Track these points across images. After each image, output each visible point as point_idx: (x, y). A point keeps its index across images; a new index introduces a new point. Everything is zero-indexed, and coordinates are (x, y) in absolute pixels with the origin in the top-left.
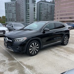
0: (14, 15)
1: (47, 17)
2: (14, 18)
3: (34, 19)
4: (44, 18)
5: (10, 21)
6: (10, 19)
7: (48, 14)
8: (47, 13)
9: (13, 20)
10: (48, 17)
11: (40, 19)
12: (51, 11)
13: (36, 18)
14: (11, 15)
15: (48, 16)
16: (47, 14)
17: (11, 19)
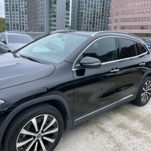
0: (23, 17)
1: (94, 23)
2: (23, 23)
3: (66, 26)
4: (87, 26)
5: (14, 28)
6: (14, 25)
7: (97, 18)
8: (94, 14)
9: (22, 27)
10: (96, 24)
11: (78, 26)
12: (103, 12)
13: (70, 25)
14: (18, 16)
15: (97, 21)
16: (94, 17)
17: (18, 25)
